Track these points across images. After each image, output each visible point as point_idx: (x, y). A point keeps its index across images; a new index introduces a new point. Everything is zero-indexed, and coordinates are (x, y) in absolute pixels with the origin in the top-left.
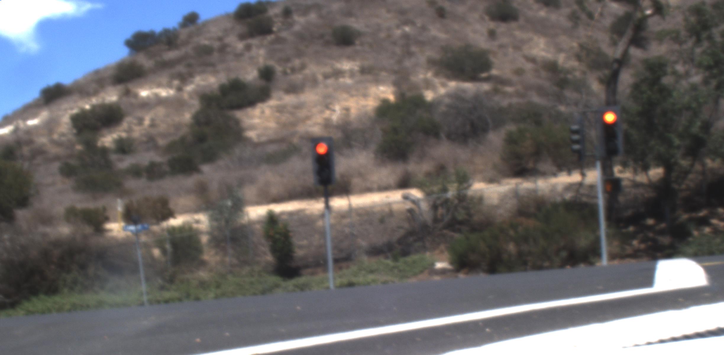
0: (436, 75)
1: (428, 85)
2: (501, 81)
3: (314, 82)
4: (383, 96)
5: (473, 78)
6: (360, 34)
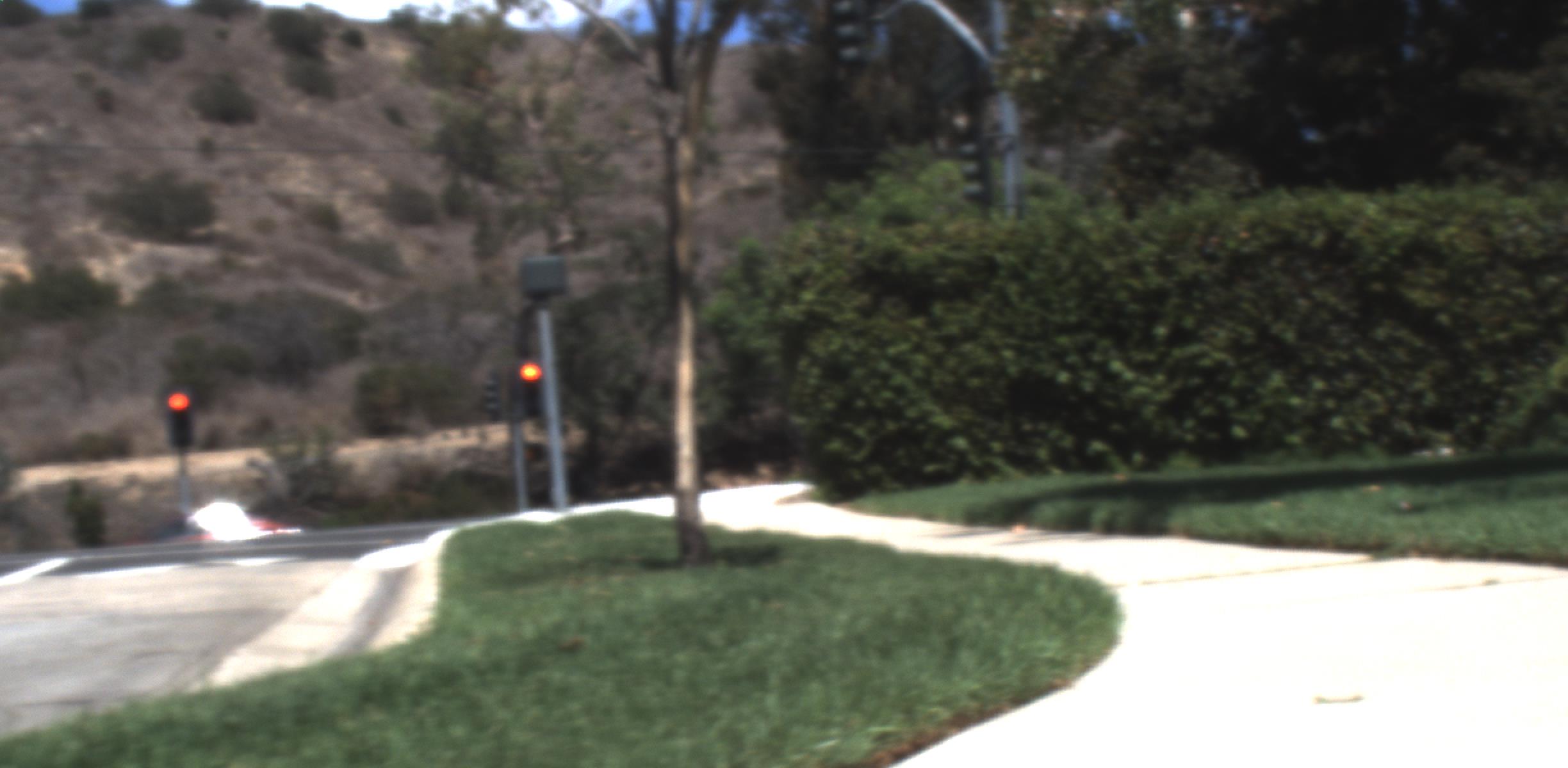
4: (6, 267)
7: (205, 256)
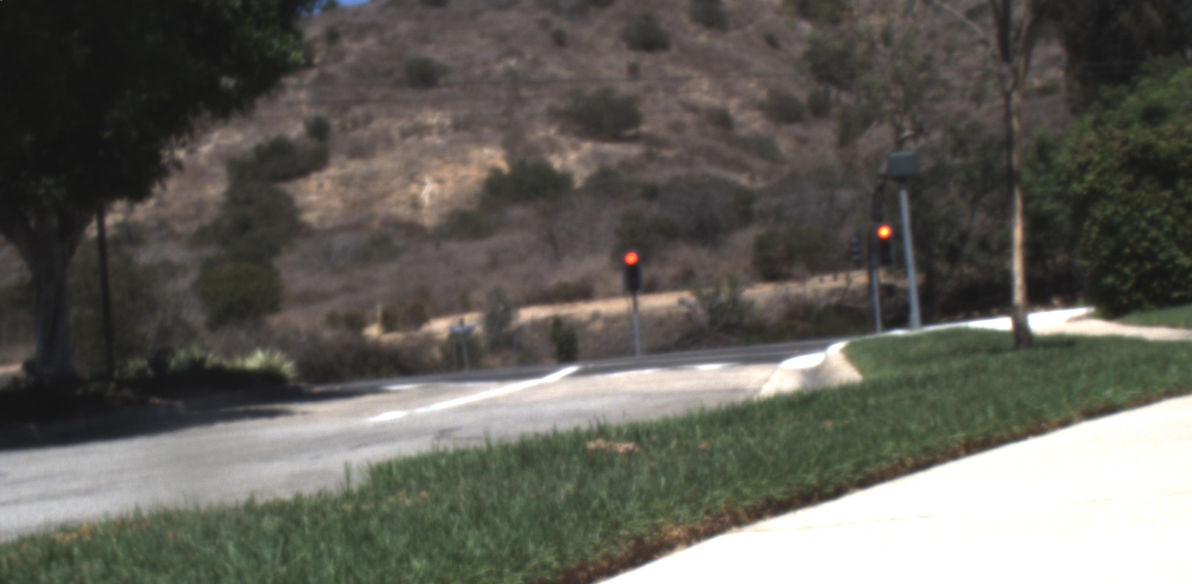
0: (562, 131)
1: (554, 147)
2: (654, 142)
3: (388, 143)
4: (490, 163)
5: (616, 137)
6: (444, 70)
7: (634, 150)
